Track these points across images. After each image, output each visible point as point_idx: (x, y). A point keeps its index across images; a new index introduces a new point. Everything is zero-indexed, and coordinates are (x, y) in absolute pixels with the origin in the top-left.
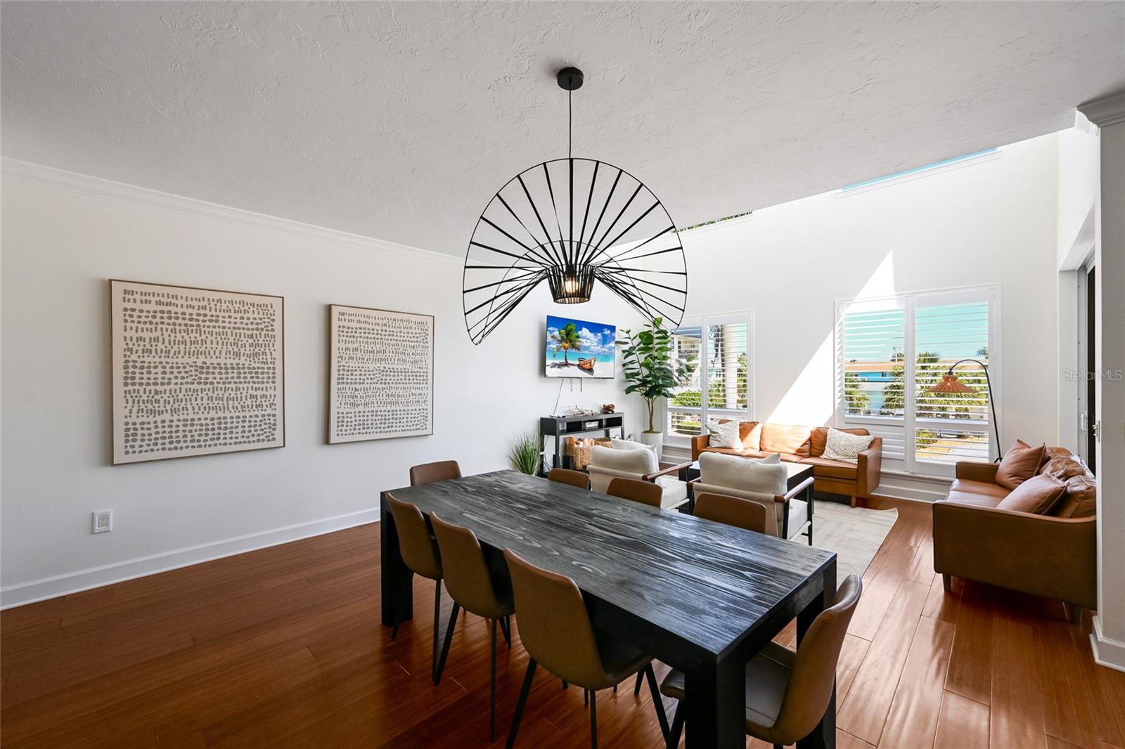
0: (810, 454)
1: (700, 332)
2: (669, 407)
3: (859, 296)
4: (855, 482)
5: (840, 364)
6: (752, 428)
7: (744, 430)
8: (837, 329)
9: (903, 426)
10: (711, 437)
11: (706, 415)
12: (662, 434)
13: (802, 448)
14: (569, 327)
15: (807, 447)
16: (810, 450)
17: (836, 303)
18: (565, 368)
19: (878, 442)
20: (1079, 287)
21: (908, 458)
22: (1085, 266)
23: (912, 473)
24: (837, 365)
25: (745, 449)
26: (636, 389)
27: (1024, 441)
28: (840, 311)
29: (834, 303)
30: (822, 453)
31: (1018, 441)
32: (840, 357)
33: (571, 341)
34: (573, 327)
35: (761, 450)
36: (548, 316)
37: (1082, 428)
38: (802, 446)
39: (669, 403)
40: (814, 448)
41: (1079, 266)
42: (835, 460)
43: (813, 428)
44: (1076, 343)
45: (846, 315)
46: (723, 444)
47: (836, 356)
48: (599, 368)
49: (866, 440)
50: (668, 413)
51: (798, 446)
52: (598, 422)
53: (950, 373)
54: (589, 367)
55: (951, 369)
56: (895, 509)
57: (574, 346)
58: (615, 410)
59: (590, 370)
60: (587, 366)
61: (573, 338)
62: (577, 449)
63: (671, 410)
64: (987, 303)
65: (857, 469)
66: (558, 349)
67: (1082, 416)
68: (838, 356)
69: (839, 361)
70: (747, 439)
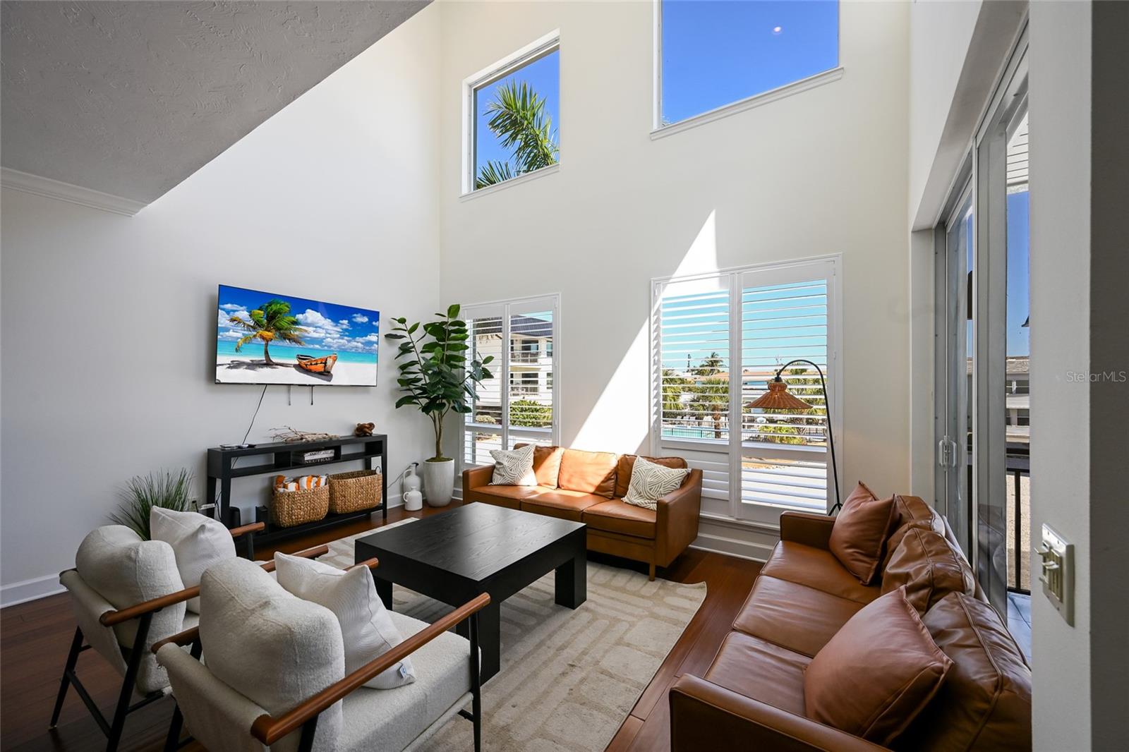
0: (615, 493)
1: (500, 323)
2: (466, 424)
3: (677, 273)
4: (652, 543)
5: (655, 367)
6: (549, 454)
7: (540, 457)
8: (653, 319)
9: (728, 454)
10: (495, 471)
11: (507, 437)
12: (453, 461)
13: (602, 485)
14: (274, 307)
15: (611, 483)
16: (615, 487)
17: (652, 282)
18: (266, 370)
19: (696, 477)
20: (936, 253)
21: (733, 498)
22: (944, 223)
23: (737, 519)
24: (653, 368)
25: (539, 485)
26: (414, 401)
27: (867, 486)
28: (656, 294)
29: (650, 281)
30: (625, 494)
31: (860, 483)
32: (656, 358)
33: (278, 329)
34: (285, 307)
35: (559, 487)
36: (220, 285)
37: (941, 462)
38: (603, 482)
39: (467, 419)
40: (619, 485)
41: (936, 223)
42: (636, 506)
43: (620, 455)
44: (932, 335)
45: (664, 299)
46: (508, 480)
47: (652, 355)
48: (343, 372)
49: (679, 473)
50: (466, 432)
51: (597, 480)
52: (333, 451)
53: (778, 379)
54: (322, 370)
55: (778, 374)
56: (703, 584)
57: (285, 336)
58: (375, 432)
59: (326, 374)
60: (320, 367)
61: (284, 324)
62: (282, 494)
63: (469, 428)
64: (825, 282)
65: (656, 523)
66: (247, 340)
67: (941, 443)
68: (654, 356)
69: (655, 364)
70: (541, 470)
